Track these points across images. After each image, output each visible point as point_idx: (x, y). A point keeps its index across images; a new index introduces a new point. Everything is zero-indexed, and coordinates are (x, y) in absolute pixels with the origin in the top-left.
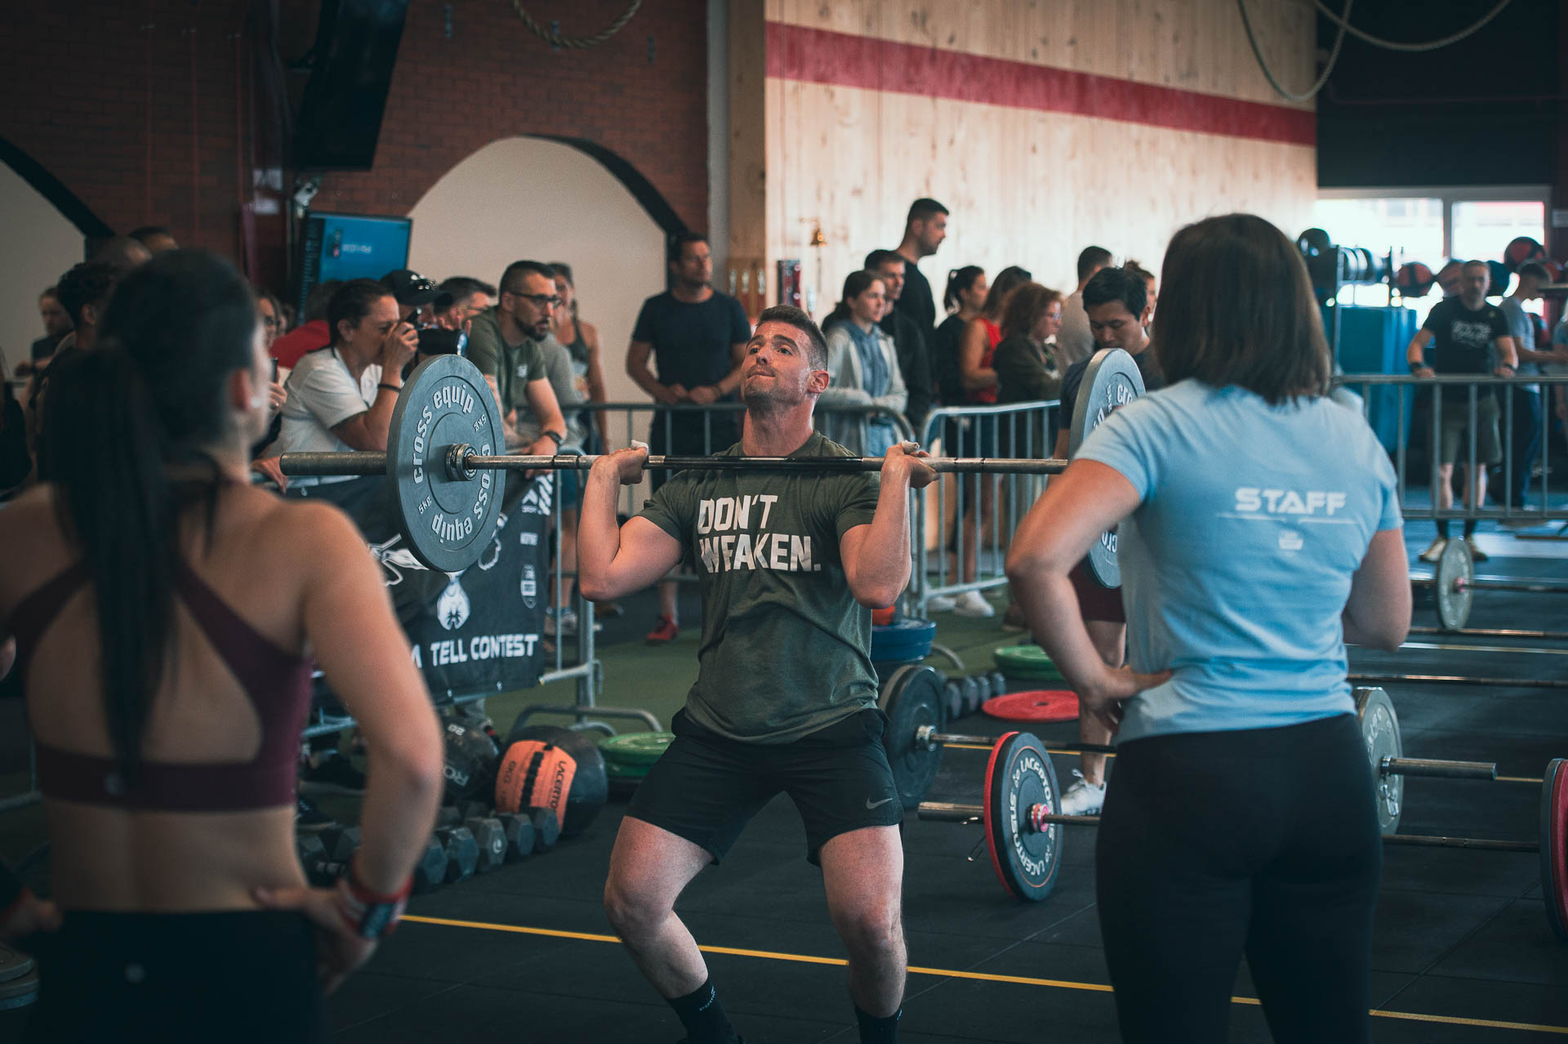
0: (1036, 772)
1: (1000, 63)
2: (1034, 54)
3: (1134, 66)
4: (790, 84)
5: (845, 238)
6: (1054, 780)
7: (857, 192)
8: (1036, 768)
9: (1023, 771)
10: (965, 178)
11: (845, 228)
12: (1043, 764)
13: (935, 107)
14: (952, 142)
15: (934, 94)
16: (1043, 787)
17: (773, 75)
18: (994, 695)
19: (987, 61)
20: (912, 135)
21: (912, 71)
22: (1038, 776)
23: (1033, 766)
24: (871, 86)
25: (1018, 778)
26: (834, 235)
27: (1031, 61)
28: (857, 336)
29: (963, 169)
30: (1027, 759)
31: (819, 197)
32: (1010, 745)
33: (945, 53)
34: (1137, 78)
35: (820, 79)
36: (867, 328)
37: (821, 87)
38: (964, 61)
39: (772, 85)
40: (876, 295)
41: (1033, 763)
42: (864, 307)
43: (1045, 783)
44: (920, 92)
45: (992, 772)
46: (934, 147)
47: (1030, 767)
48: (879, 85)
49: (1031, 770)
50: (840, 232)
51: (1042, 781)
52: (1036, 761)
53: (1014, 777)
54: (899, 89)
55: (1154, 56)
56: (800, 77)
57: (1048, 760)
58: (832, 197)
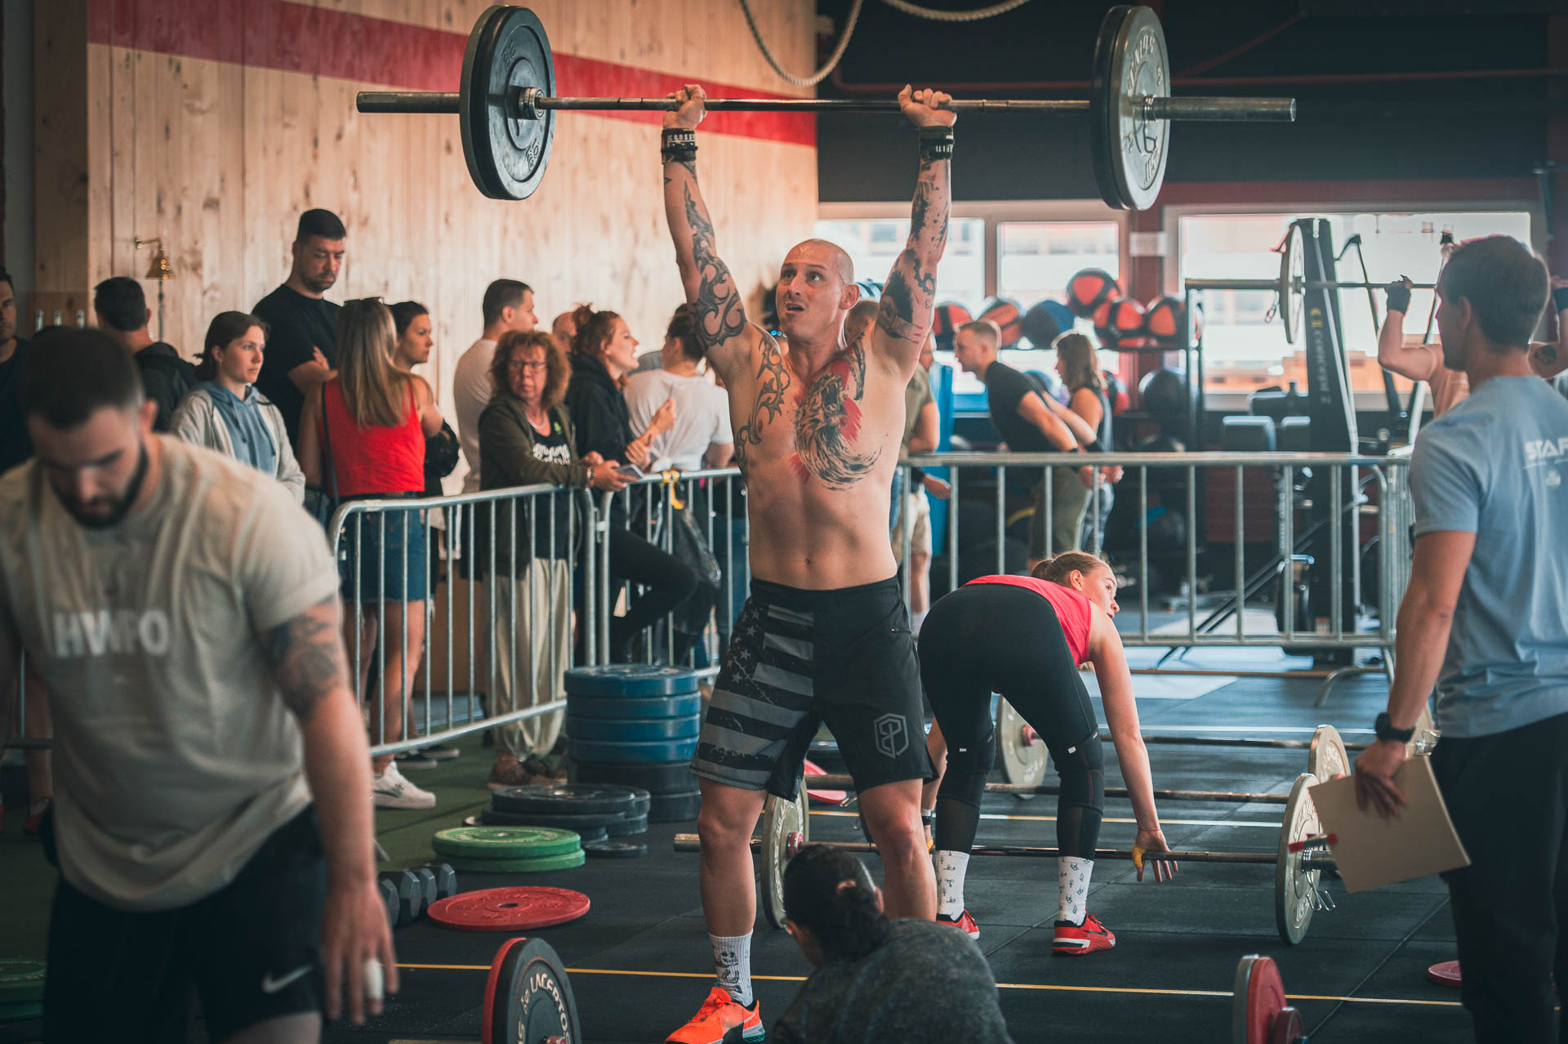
0: (549, 993)
1: (403, 28)
2: (449, 18)
3: (580, 35)
4: (120, 53)
5: (196, 268)
6: (572, 1004)
7: (212, 204)
8: (549, 987)
9: (534, 991)
10: (356, 186)
11: (195, 252)
12: (558, 983)
13: (316, 87)
14: (339, 137)
15: (316, 71)
16: (558, 1014)
17: (97, 39)
18: (442, 895)
19: (387, 25)
20: (286, 126)
21: (286, 38)
22: (552, 998)
23: (545, 985)
24: (232, 59)
25: (527, 1001)
26: (180, 262)
27: (445, 27)
28: (224, 403)
29: (354, 173)
30: (538, 977)
31: (160, 210)
32: (517, 957)
33: (329, 14)
34: (583, 53)
35: (161, 47)
36: (239, 391)
37: (164, 57)
38: (357, 26)
39: (96, 53)
40: (252, 346)
41: (546, 980)
42: (235, 360)
43: (561, 1007)
44: (297, 67)
45: (493, 994)
46: (316, 143)
47: (542, 985)
48: (242, 56)
49: (542, 989)
50: (188, 259)
51: (556, 1004)
52: (549, 977)
53: (522, 1000)
54: (270, 64)
55: (605, 23)
56: (134, 43)
57: (564, 978)
58: (179, 209)
